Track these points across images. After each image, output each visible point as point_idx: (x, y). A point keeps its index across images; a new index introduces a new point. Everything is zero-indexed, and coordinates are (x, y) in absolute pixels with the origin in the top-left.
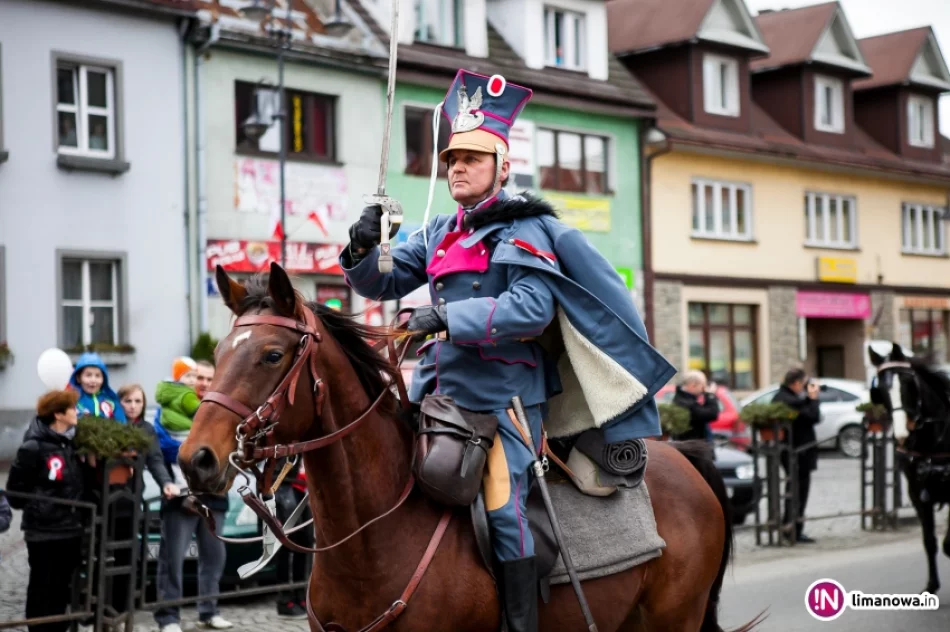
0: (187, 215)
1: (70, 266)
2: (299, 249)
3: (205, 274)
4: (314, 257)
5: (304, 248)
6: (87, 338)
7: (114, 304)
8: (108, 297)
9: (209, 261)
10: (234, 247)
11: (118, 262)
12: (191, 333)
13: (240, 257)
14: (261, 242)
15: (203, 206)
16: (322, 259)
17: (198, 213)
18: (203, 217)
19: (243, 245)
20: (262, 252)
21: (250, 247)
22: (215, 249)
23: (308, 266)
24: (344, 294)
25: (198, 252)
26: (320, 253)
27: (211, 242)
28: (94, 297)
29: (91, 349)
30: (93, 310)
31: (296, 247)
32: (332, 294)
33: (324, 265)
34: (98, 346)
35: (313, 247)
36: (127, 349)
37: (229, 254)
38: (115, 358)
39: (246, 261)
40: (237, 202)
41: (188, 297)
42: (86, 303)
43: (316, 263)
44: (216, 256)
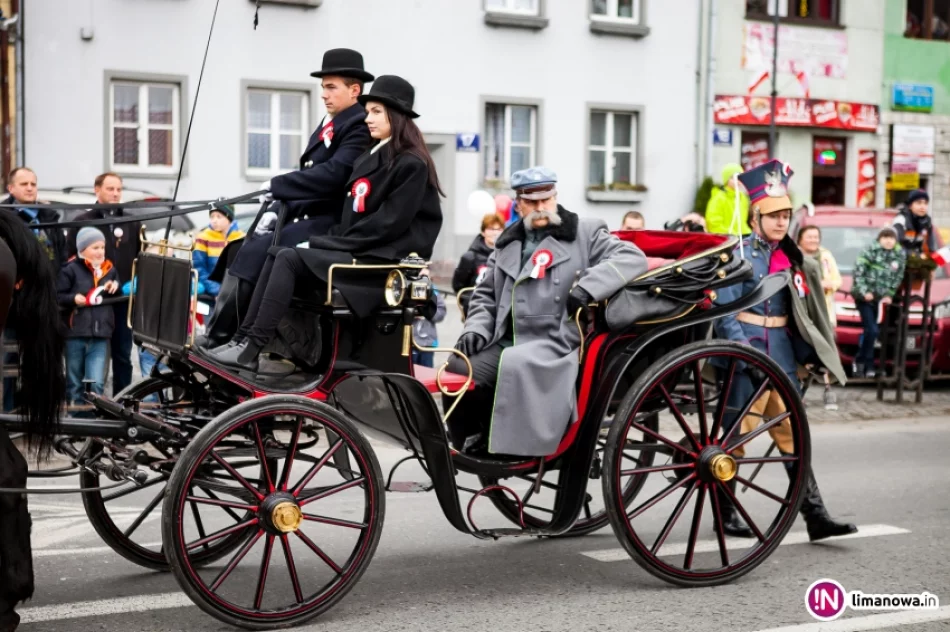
0: (698, 74)
1: (597, 116)
2: (798, 104)
3: (712, 125)
4: (811, 112)
5: (802, 104)
6: (609, 178)
7: (631, 150)
8: (627, 143)
9: (716, 115)
10: (739, 102)
11: (637, 113)
12: (697, 176)
13: (744, 111)
14: (761, 97)
15: (713, 65)
16: (819, 114)
17: (709, 71)
18: (712, 75)
19: (747, 100)
20: (764, 106)
21: (754, 102)
22: (722, 104)
23: (805, 119)
24: (839, 146)
25: (707, 105)
26: (817, 109)
27: (719, 98)
28: (617, 143)
29: (611, 187)
30: (616, 155)
31: (795, 103)
32: (828, 146)
33: (820, 120)
34: (617, 185)
35: (811, 103)
36: (641, 189)
37: (734, 108)
38: (631, 196)
39: (750, 116)
40: (744, 61)
41: (696, 146)
42: (609, 148)
43: (813, 117)
44: (723, 110)
